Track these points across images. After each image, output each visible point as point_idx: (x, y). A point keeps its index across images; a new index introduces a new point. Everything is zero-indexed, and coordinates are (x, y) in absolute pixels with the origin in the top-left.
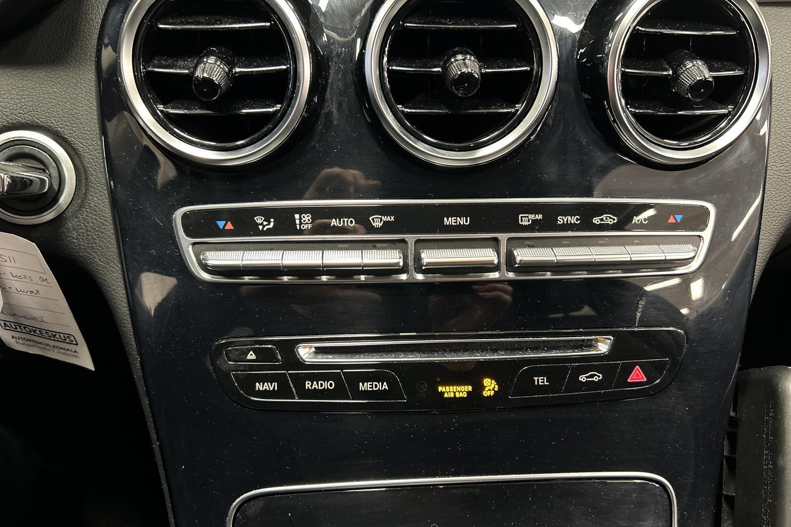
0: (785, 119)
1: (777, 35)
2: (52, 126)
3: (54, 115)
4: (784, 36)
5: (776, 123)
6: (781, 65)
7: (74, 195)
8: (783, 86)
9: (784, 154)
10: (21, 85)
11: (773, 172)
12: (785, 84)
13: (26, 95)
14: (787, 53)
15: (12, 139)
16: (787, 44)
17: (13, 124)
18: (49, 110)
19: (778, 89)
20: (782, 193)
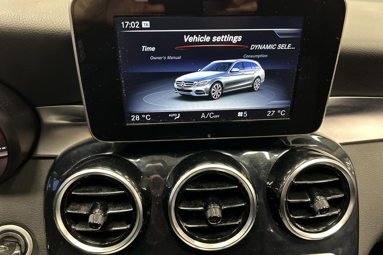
0: (366, 199)
1: (359, 158)
2: (22, 223)
3: (23, 218)
4: (362, 158)
5: (361, 201)
6: (362, 173)
7: (32, 252)
8: (364, 183)
9: (366, 216)
10: (8, 204)
11: (362, 225)
12: (365, 182)
13: (10, 209)
14: (364, 167)
15: (4, 230)
16: (364, 162)
17: (4, 223)
18: (21, 215)
19: (362, 184)
20: (368, 235)
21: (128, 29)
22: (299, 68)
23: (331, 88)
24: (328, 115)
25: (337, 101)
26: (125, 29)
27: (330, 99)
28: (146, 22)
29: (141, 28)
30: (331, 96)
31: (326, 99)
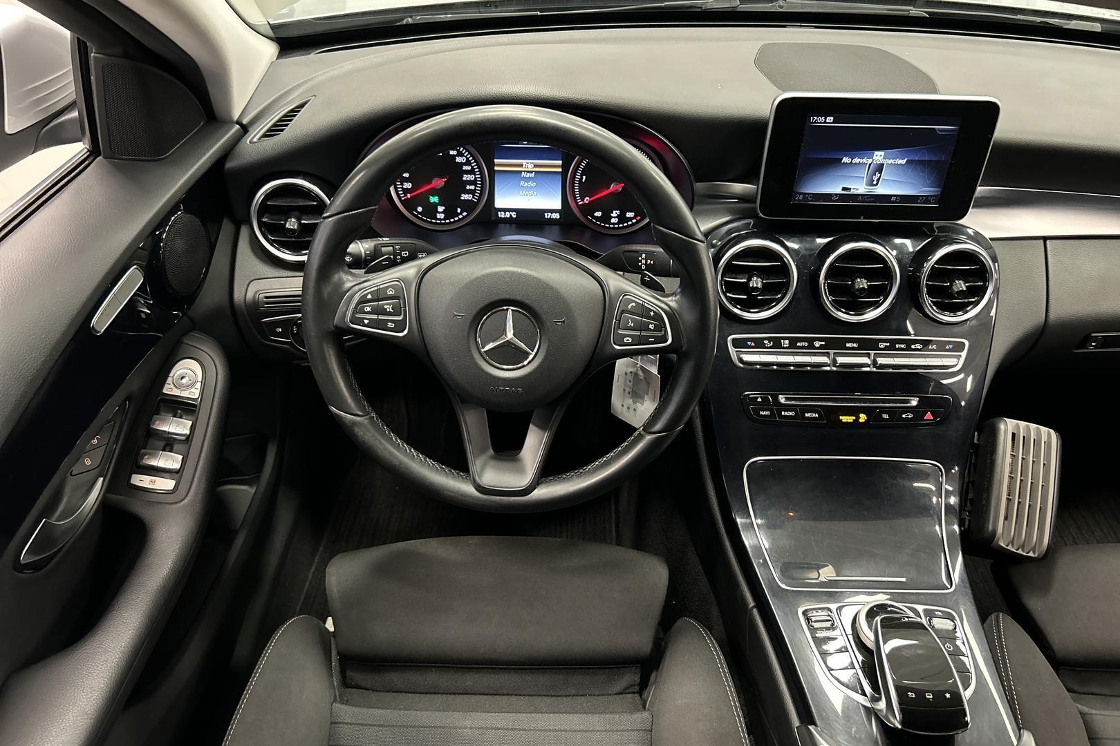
1: (997, 271)
6: (998, 283)
21: (815, 122)
22: (952, 160)
23: (981, 177)
24: (973, 207)
25: (984, 191)
26: (812, 123)
27: (979, 188)
28: (830, 118)
29: (825, 122)
30: (980, 186)
31: (975, 188)
